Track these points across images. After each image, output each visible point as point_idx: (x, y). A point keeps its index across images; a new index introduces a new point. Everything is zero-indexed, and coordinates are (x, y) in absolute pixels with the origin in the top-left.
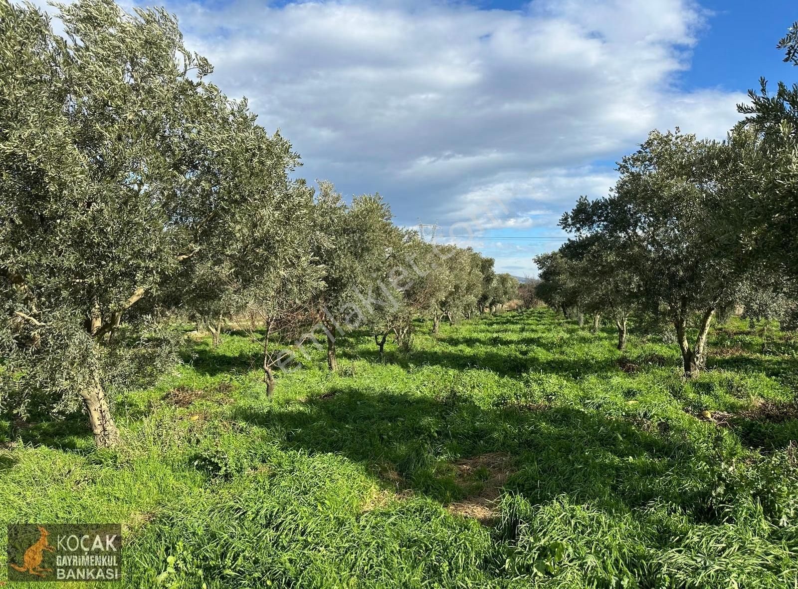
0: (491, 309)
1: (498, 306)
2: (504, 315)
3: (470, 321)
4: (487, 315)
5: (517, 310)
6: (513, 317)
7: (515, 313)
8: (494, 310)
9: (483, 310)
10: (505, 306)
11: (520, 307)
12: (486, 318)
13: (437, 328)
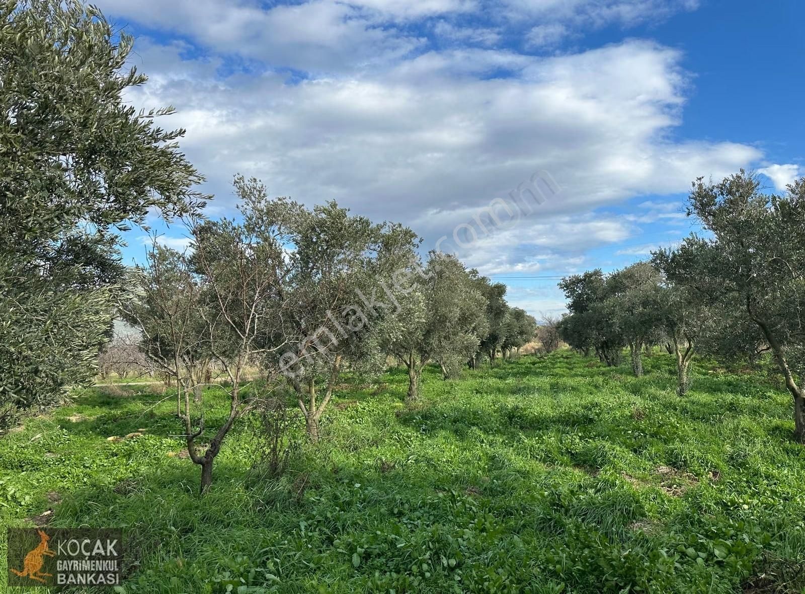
0: (504, 355)
1: (513, 350)
2: (522, 361)
3: (476, 372)
4: (500, 362)
5: (536, 354)
6: (534, 364)
7: (534, 359)
8: (508, 353)
9: (493, 355)
10: (521, 350)
11: (539, 350)
12: (498, 366)
13: (414, 388)
